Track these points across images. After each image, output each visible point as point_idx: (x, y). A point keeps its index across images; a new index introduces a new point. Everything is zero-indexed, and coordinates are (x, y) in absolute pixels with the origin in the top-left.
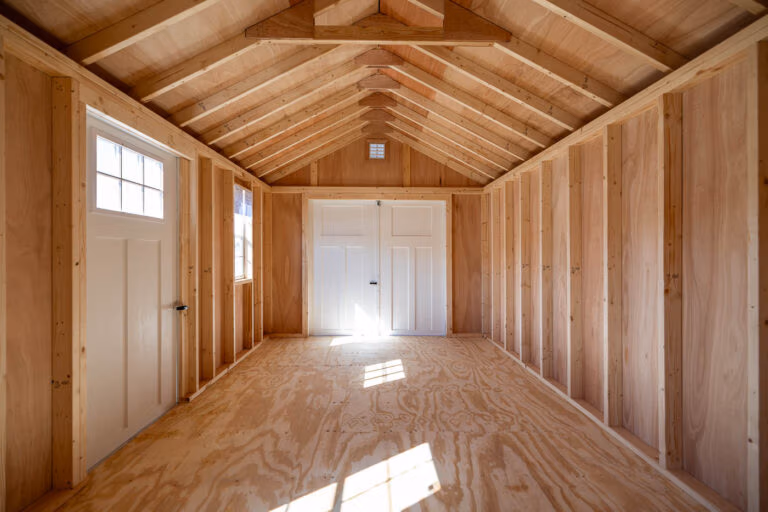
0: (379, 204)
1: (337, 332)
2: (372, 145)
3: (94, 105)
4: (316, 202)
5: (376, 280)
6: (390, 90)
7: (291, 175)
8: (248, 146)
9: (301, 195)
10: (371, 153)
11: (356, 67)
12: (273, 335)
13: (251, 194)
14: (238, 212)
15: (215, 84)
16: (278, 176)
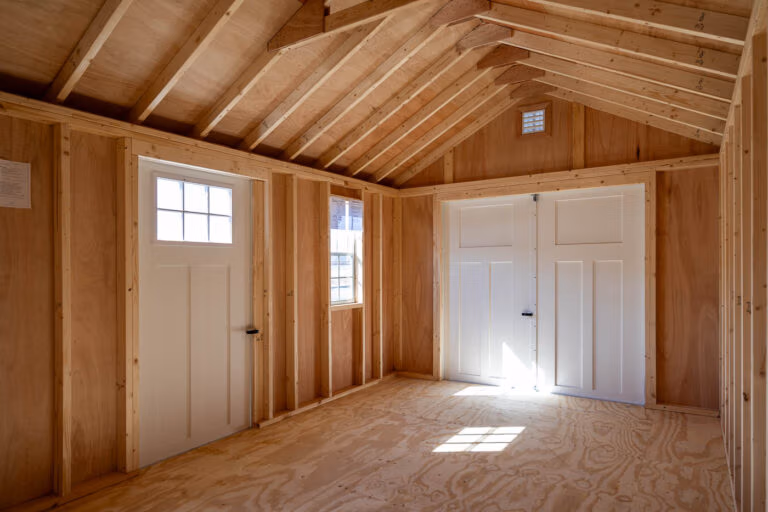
0: (535, 198)
1: (477, 379)
2: (526, 115)
3: (147, 154)
4: (453, 204)
5: (532, 309)
6: (501, 42)
7: (423, 172)
8: (341, 151)
9: (431, 196)
10: (525, 126)
11: (433, 29)
12: (400, 373)
13: (360, 205)
14: (336, 227)
15: (269, 101)
16: (409, 176)
